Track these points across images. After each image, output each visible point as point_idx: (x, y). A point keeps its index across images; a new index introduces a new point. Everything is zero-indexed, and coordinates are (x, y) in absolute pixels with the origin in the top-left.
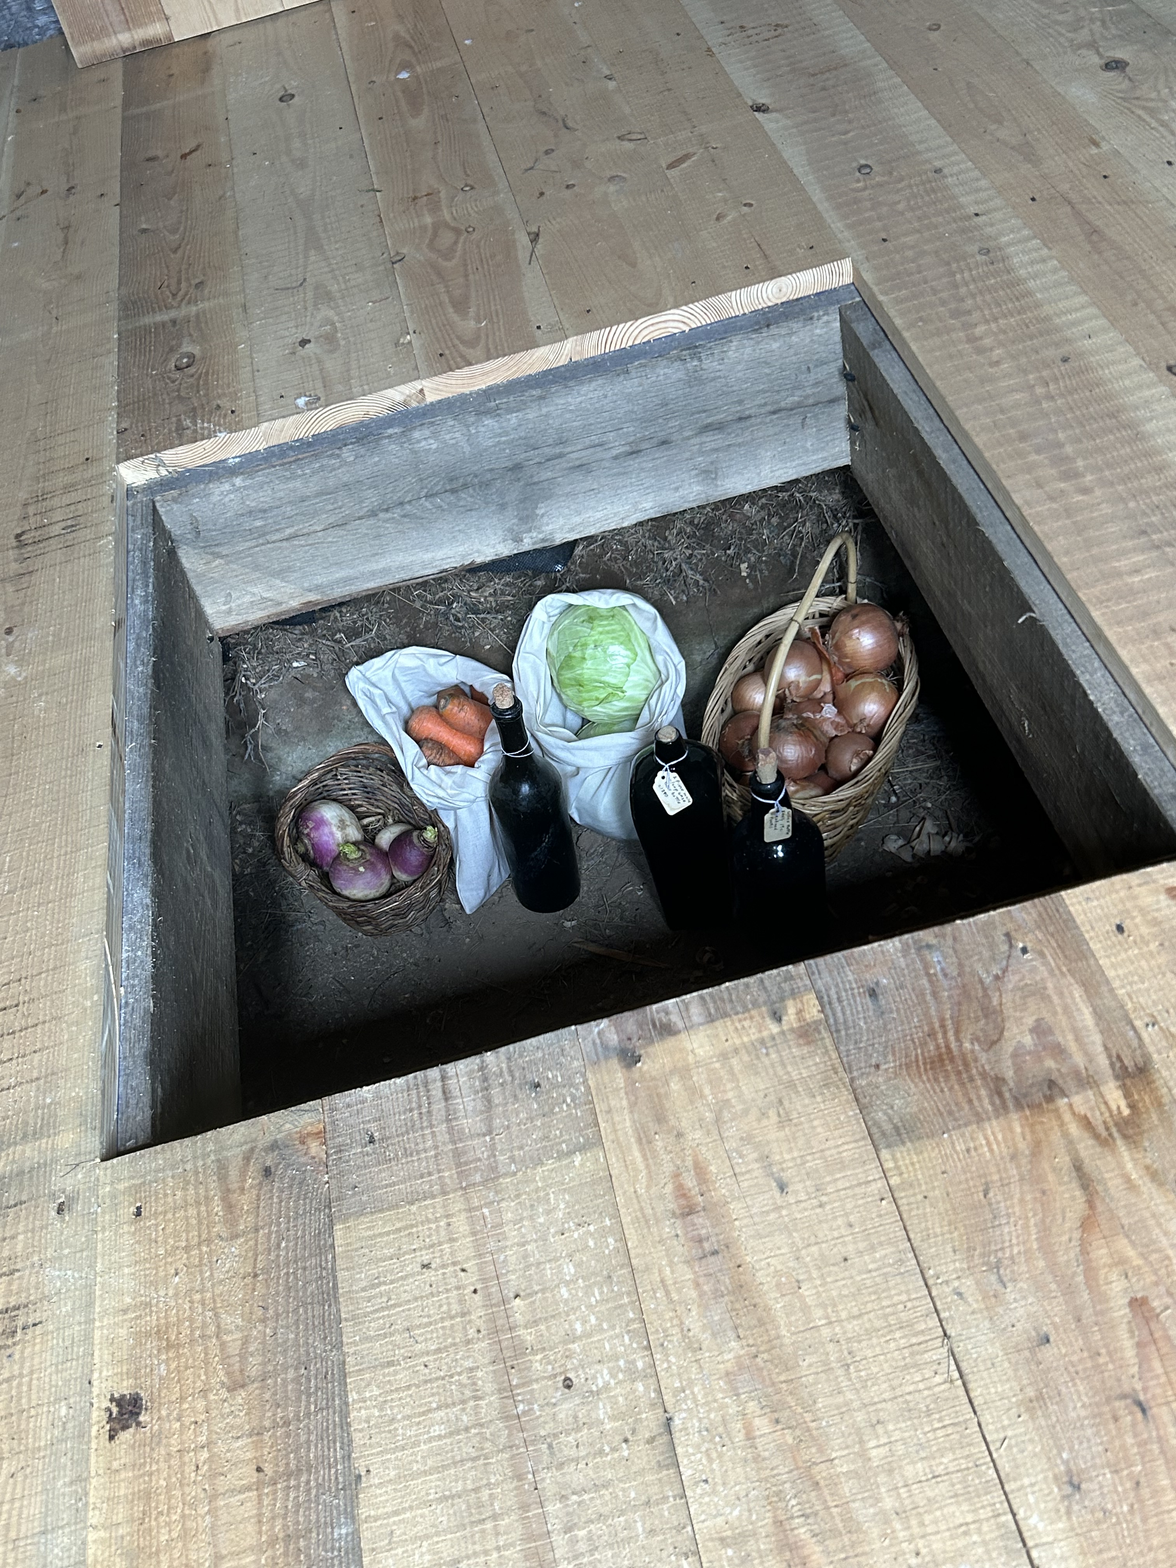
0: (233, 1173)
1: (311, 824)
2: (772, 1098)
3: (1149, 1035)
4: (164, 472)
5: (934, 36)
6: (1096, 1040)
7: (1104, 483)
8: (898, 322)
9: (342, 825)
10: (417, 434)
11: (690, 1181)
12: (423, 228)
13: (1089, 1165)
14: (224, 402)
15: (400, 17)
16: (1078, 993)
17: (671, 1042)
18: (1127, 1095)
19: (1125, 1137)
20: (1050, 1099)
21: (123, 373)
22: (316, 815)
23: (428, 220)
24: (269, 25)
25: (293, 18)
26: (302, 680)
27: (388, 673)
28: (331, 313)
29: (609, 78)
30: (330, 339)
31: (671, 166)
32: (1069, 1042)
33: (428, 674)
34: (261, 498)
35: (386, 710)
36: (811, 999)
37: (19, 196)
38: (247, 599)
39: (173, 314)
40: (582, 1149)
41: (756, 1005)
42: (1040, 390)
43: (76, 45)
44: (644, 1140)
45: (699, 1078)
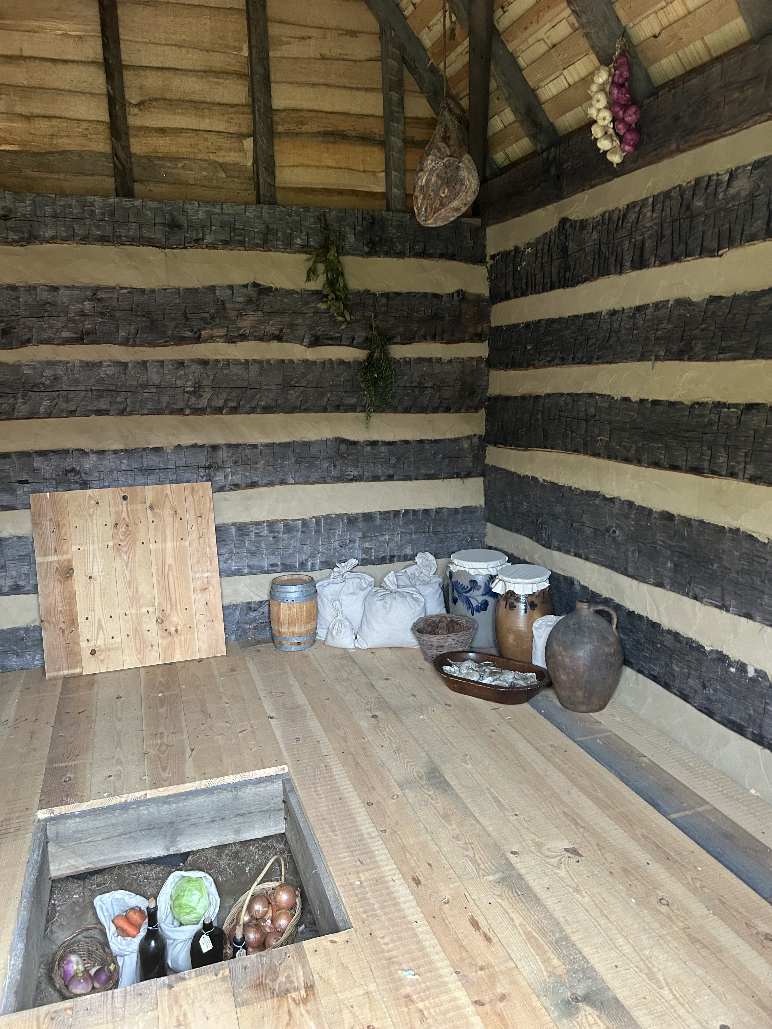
0: (41, 1019)
1: (65, 962)
2: (210, 996)
3: (316, 977)
4: (52, 815)
5: (327, 702)
6: (302, 979)
7: (342, 833)
8: (296, 784)
9: (77, 964)
10: (141, 808)
11: (181, 1018)
12: (157, 744)
13: (291, 1010)
14: (79, 794)
15: (163, 676)
16: (300, 967)
17: (184, 982)
18: (306, 992)
19: (303, 1003)
20: (286, 994)
21: (45, 782)
22: (68, 959)
23: (159, 741)
24: (117, 673)
25: (126, 672)
26: (76, 903)
27: (110, 900)
28: (121, 768)
29: (227, 703)
30: (119, 776)
31: (240, 732)
32: (295, 980)
33: (124, 902)
34: (83, 826)
35: (106, 914)
36: (227, 970)
37: (17, 720)
38: (67, 865)
39: (66, 764)
40: (151, 1010)
41: (211, 972)
42: (331, 807)
43: (48, 672)
44: (170, 1008)
45: (190, 991)
